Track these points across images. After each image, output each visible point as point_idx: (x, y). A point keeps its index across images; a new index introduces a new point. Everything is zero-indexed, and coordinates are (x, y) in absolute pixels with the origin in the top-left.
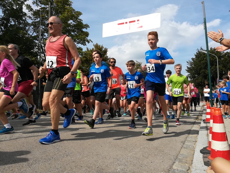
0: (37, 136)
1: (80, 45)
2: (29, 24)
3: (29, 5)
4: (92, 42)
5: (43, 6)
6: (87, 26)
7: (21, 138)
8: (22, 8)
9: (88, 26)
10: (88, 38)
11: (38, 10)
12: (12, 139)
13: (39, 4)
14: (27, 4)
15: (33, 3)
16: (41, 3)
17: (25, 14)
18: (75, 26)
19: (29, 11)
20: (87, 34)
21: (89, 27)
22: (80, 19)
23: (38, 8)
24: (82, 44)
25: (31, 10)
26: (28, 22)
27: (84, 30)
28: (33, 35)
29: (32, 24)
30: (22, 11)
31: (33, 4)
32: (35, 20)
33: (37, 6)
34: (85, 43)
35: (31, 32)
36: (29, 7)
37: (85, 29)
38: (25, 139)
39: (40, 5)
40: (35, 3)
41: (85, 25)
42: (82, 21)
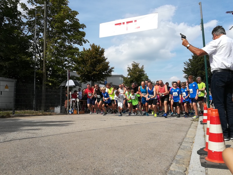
0: (32, 138)
1: (76, 46)
2: (24, 23)
3: (24, 4)
4: (89, 42)
5: (38, 5)
6: (83, 26)
7: (15, 140)
8: (16, 7)
9: (85, 25)
10: (85, 38)
11: (33, 9)
12: (6, 141)
13: (34, 3)
14: (22, 3)
15: (28, 1)
16: (36, 2)
17: (20, 13)
18: (71, 25)
19: (24, 10)
20: (83, 34)
21: (86, 27)
22: (76, 19)
23: (34, 7)
24: (78, 44)
25: (26, 9)
26: (23, 21)
27: (81, 30)
28: (28, 35)
29: (27, 24)
30: (17, 10)
31: (29, 3)
32: (30, 19)
33: (32, 5)
34: (82, 43)
35: (26, 32)
36: (24, 6)
37: (81, 28)
38: (20, 141)
39: (36, 4)
40: (30, 2)
41: (81, 25)
42: (78, 21)
